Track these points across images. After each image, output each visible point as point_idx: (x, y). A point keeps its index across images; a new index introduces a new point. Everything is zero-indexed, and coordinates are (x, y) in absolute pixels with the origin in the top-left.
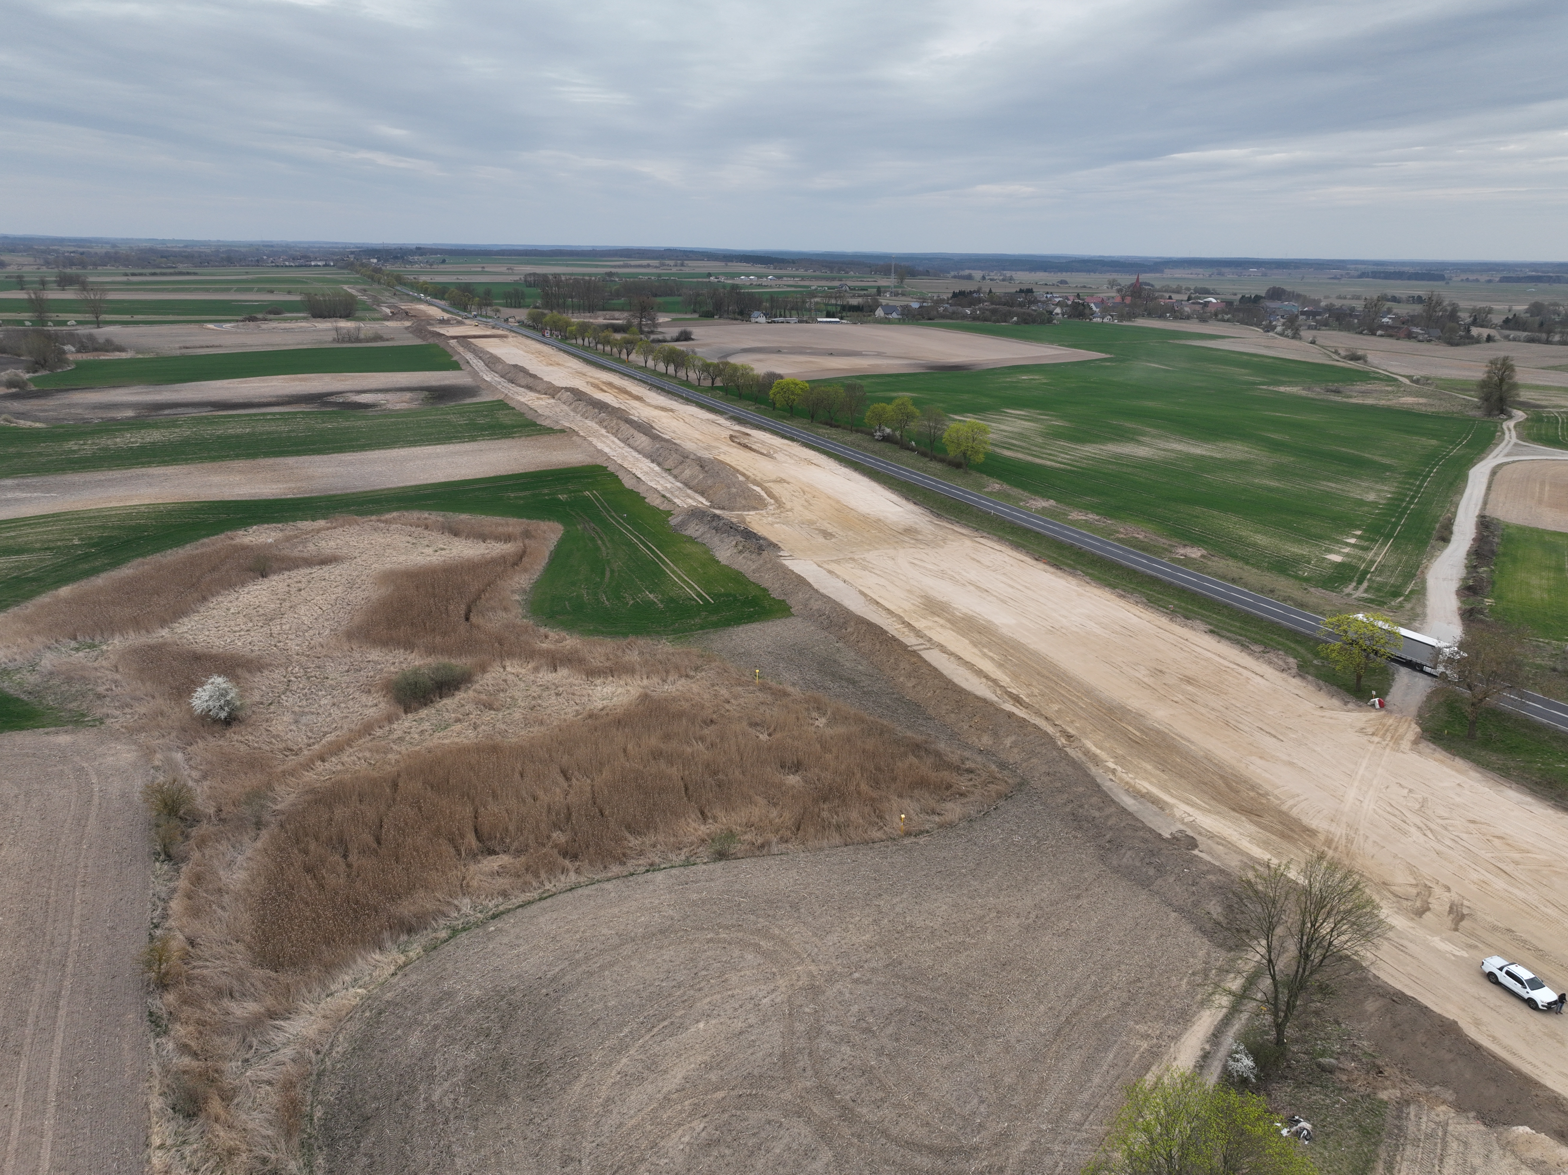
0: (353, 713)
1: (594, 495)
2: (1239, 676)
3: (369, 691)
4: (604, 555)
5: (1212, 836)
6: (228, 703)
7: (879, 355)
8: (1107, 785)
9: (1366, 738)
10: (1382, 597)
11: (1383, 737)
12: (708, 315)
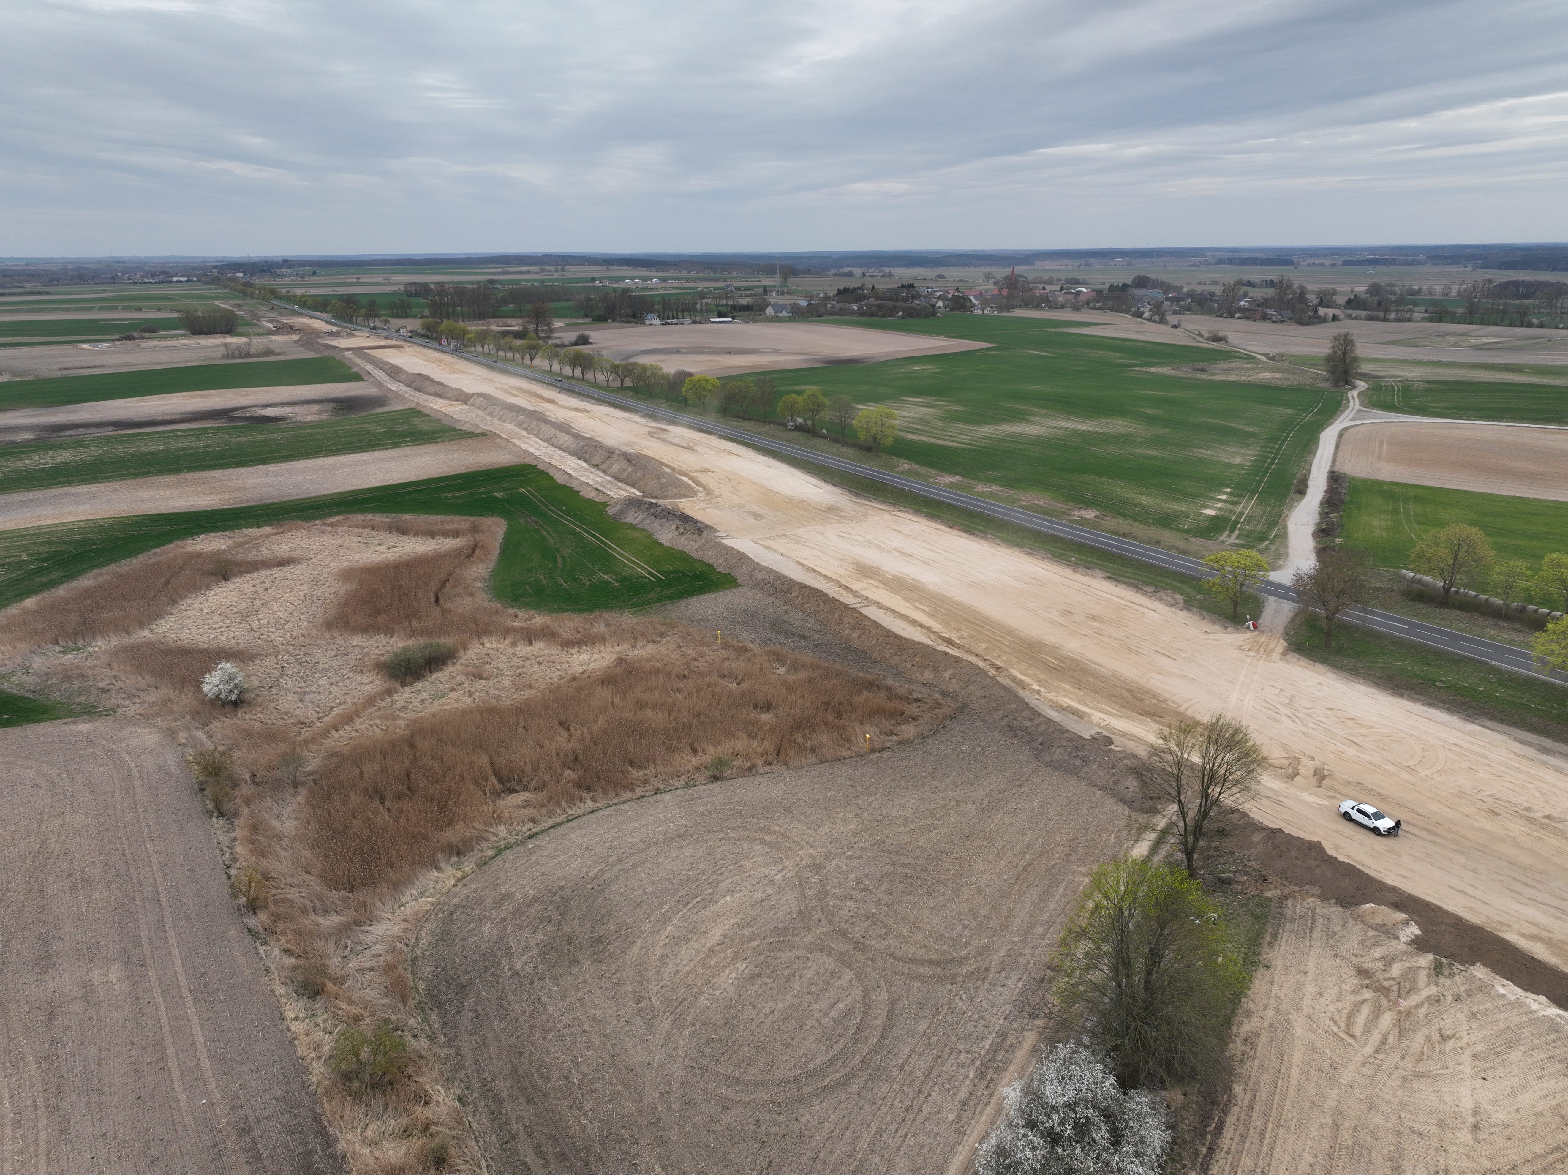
0: (351, 689)
1: (529, 492)
2: (1135, 612)
3: (362, 672)
4: (552, 543)
6: (236, 686)
7: (776, 352)
8: (1033, 702)
9: (1244, 653)
10: (1251, 542)
11: (1258, 651)
12: (601, 319)
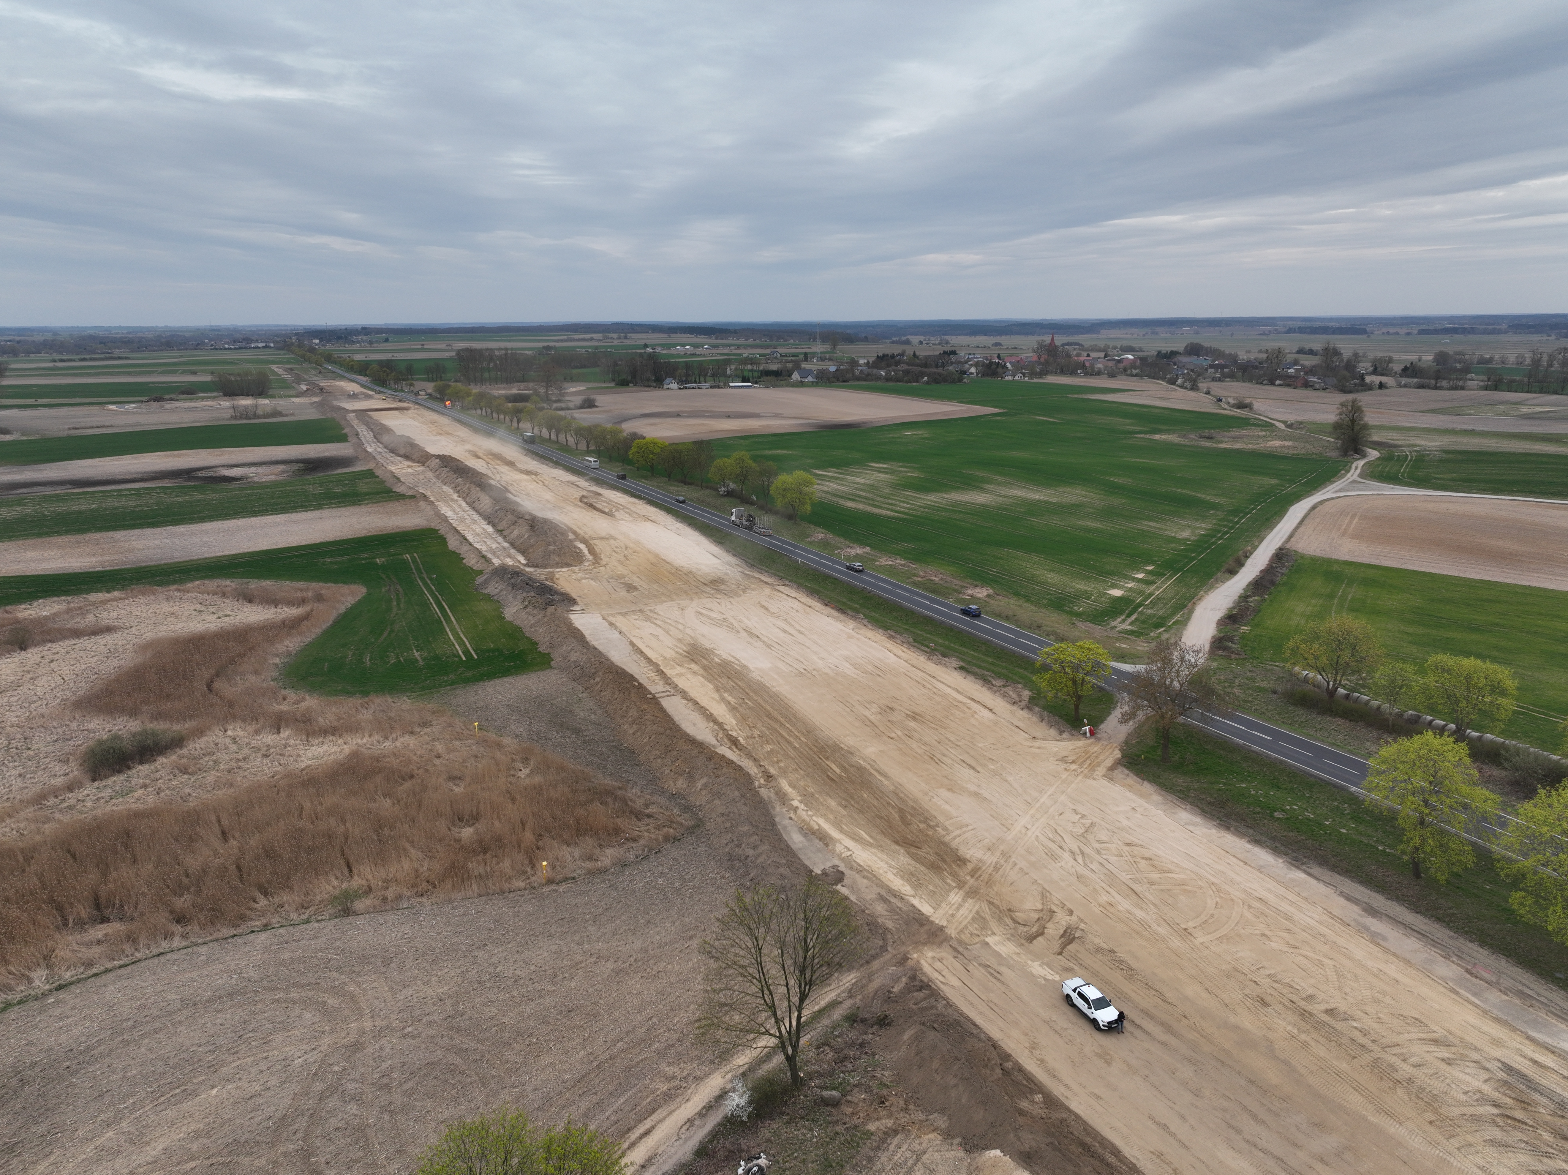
0: (35, 783)
1: (413, 558)
2: (967, 710)
3: (67, 761)
4: (393, 616)
5: (861, 870)
7: (776, 416)
8: (782, 823)
9: (1065, 766)
10: (1145, 628)
11: (1081, 764)
12: (624, 383)
